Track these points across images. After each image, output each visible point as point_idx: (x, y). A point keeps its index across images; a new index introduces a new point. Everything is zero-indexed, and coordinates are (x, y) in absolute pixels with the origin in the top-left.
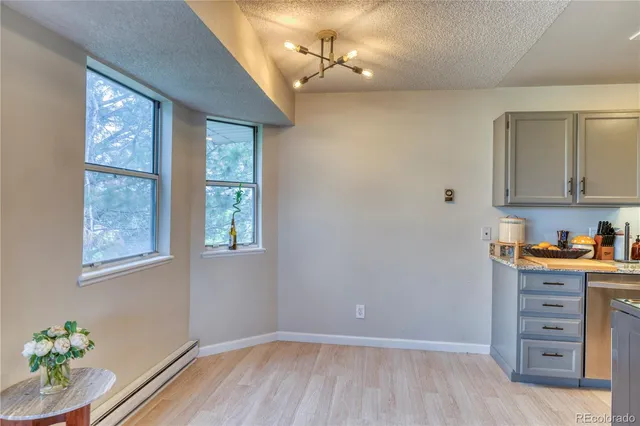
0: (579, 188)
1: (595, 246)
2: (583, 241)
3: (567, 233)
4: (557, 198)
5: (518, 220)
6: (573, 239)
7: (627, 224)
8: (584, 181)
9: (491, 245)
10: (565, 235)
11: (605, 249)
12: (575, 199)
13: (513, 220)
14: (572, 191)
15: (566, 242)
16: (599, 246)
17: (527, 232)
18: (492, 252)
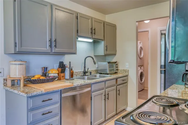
0: (53, 44)
1: (58, 74)
2: (54, 72)
3: (47, 68)
4: (43, 49)
5: (22, 63)
6: (49, 71)
7: (70, 62)
8: (55, 41)
9: (4, 80)
10: (45, 69)
11: (62, 75)
12: (52, 50)
13: (19, 63)
14: (51, 46)
15: (46, 73)
16: (60, 74)
17: (27, 69)
18: (5, 85)
